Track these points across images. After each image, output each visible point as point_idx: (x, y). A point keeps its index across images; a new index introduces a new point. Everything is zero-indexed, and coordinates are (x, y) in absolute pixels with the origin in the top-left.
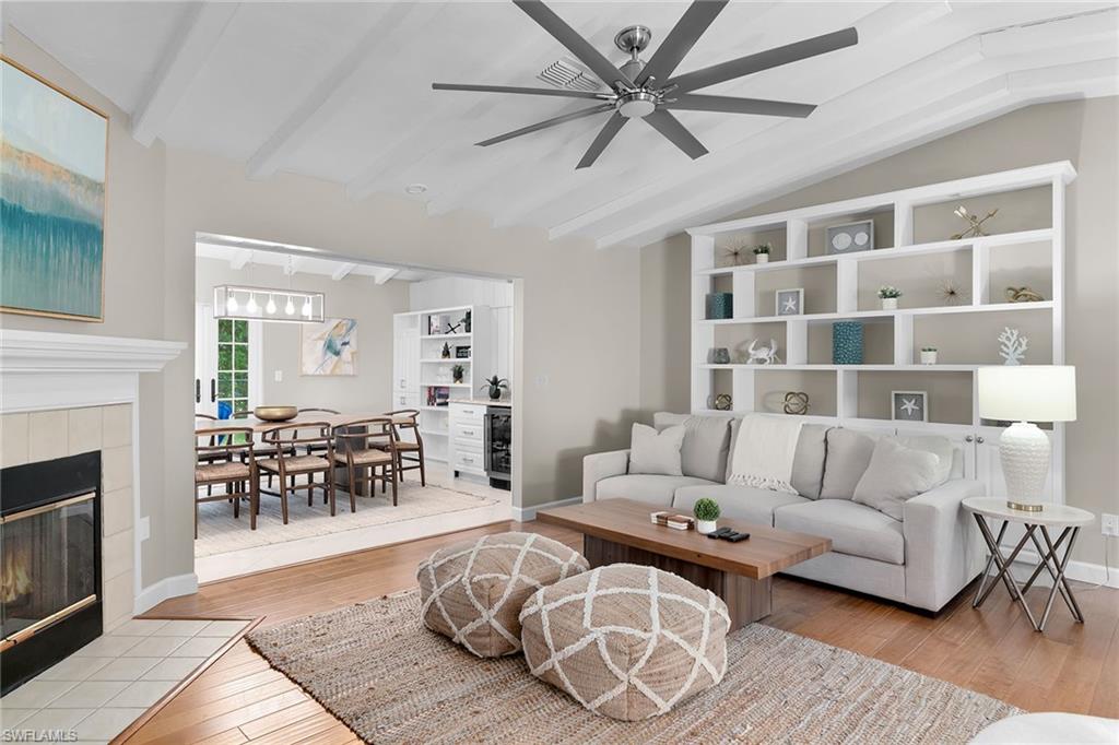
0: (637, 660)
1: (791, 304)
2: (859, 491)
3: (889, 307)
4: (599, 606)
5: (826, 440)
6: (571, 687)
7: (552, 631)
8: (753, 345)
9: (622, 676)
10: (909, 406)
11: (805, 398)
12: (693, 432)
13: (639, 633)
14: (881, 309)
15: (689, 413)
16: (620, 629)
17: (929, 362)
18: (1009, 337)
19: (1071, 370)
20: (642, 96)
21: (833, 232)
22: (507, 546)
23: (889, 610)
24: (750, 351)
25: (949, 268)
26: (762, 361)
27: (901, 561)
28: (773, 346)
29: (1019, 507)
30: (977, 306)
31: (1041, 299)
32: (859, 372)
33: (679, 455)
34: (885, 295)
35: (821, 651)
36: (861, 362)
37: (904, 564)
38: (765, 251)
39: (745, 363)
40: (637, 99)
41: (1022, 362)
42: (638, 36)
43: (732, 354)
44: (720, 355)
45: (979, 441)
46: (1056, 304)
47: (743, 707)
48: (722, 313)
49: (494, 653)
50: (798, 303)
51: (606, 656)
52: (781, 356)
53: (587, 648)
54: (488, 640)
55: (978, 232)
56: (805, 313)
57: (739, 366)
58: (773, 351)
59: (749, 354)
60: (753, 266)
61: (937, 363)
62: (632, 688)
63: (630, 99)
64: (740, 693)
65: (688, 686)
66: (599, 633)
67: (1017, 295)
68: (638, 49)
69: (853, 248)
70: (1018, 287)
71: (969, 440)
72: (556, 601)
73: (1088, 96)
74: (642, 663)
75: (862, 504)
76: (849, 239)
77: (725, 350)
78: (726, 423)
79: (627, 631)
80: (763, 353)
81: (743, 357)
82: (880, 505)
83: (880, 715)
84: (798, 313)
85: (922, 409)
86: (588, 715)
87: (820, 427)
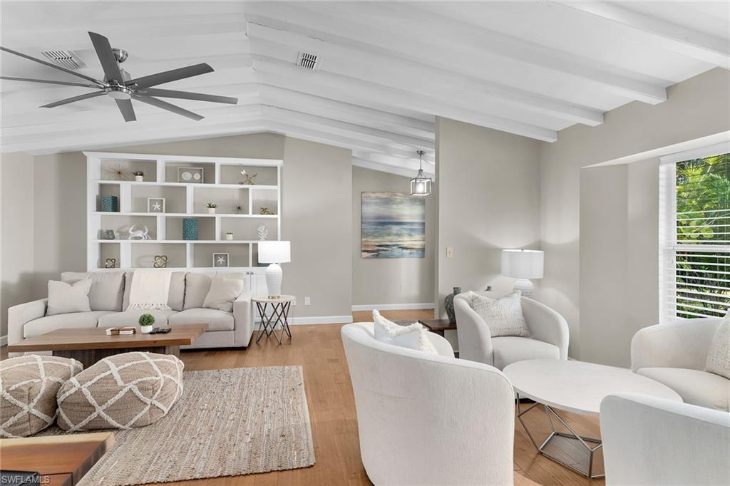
0: (156, 391)
1: (157, 206)
2: (206, 302)
3: (212, 213)
4: (124, 373)
5: (185, 279)
6: (113, 421)
7: (94, 397)
8: (132, 228)
9: (148, 401)
10: (221, 260)
11: (165, 259)
12: (97, 283)
13: (154, 378)
14: (208, 213)
15: (86, 271)
16: (144, 379)
17: (230, 239)
18: (262, 229)
19: (288, 243)
20: (125, 90)
21: (182, 171)
22: (24, 364)
23: (228, 352)
24: (130, 232)
25: (236, 196)
26: (140, 238)
27: (232, 328)
28: (146, 229)
29: (273, 298)
30: (250, 215)
31: (273, 214)
32: (195, 244)
33: (88, 299)
34: (210, 207)
35: (213, 372)
36: (197, 239)
37: (234, 330)
38: (142, 175)
39: (127, 239)
40: (121, 91)
41: (266, 239)
42: (121, 55)
43: (116, 234)
44: (107, 234)
45: (252, 274)
46: (278, 216)
47: (197, 401)
48: (110, 208)
49: (34, 431)
50: (162, 206)
51: (139, 394)
52: (153, 235)
53: (124, 396)
54: (28, 424)
55: (250, 183)
56: (166, 212)
57: (124, 241)
58: (146, 233)
59: (129, 234)
60: (133, 183)
61: (233, 240)
62: (153, 406)
63: (117, 90)
64: (192, 397)
65: (175, 398)
66: (130, 386)
67: (264, 211)
68: (120, 61)
69: (193, 181)
70: (264, 208)
71: (248, 274)
72: (91, 380)
73: (287, 135)
74: (159, 391)
75: (208, 308)
76: (191, 176)
77: (112, 231)
78: (122, 275)
79: (149, 378)
80: (140, 234)
81: (124, 235)
82: (218, 306)
83: (249, 383)
84: (162, 212)
85: (227, 261)
86: (125, 432)
87: (182, 273)
